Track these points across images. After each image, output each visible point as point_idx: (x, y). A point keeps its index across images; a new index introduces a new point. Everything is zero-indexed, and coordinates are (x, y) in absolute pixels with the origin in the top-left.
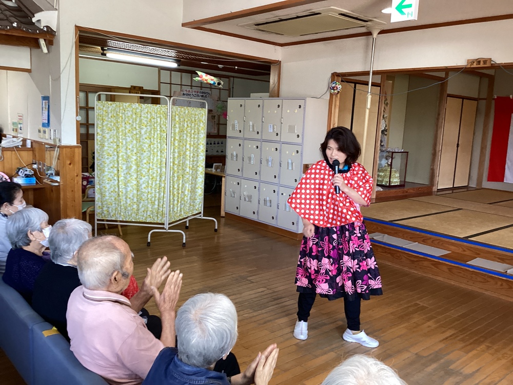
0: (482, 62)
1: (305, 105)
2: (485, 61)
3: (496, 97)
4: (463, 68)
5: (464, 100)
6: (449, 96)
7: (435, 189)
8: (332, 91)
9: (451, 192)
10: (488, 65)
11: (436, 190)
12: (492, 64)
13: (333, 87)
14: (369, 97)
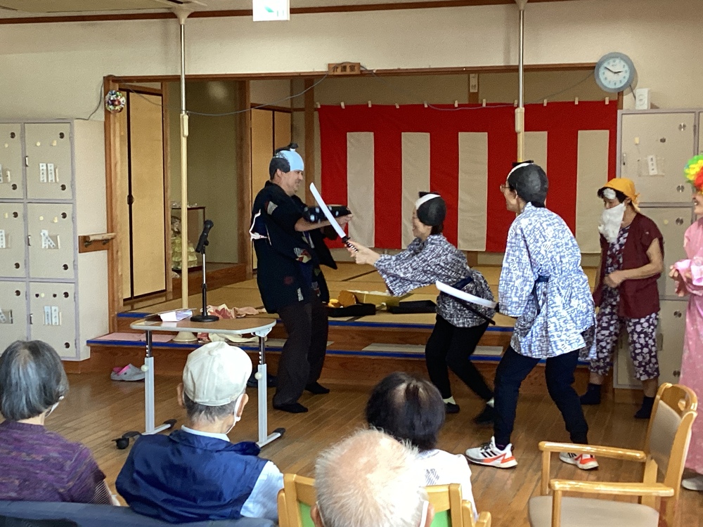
0: (348, 69)
1: (72, 133)
2: (353, 66)
3: (319, 107)
4: (323, 75)
5: (275, 112)
6: (254, 106)
7: (248, 269)
8: (111, 107)
10: (356, 72)
11: (251, 271)
12: (361, 71)
13: (112, 101)
14: (185, 118)
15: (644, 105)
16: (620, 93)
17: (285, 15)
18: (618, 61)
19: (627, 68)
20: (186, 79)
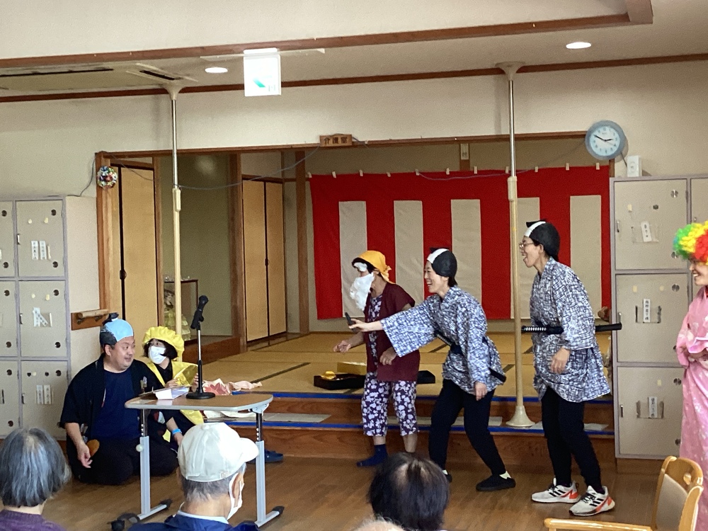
1: (64, 209)
2: (344, 138)
3: (310, 177)
4: (316, 147)
5: (267, 184)
6: (245, 178)
7: (243, 342)
8: (103, 183)
9: (266, 344)
10: (348, 143)
11: (245, 343)
12: (353, 142)
13: (103, 177)
14: (178, 193)
15: (636, 173)
16: (612, 160)
17: (276, 89)
18: (607, 128)
19: (617, 135)
20: (177, 154)
